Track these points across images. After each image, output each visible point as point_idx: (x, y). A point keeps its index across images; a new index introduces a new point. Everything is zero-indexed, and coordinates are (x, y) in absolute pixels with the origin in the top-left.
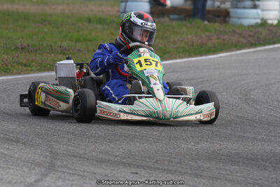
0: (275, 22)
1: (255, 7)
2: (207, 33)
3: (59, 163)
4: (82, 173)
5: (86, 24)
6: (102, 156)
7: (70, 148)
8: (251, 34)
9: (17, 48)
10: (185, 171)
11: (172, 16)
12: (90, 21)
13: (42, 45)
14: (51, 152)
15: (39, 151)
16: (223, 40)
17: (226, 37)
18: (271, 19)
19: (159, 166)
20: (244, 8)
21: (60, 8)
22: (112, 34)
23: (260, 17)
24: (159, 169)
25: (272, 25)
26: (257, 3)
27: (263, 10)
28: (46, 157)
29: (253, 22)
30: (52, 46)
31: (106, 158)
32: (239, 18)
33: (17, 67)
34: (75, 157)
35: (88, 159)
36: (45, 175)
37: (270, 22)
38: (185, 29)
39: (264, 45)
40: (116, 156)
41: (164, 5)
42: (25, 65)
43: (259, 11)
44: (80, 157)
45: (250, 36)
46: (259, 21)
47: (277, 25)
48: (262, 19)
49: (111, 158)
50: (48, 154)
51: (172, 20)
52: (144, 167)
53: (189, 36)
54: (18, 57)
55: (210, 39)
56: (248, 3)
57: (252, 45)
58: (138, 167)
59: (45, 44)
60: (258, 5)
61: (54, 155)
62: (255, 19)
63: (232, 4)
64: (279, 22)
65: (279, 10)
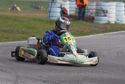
0: (114, 23)
1: (105, 16)
2: (85, 27)
3: (19, 80)
5: (33, 21)
6: (38, 78)
8: (103, 27)
9: (3, 31)
11: (70, 19)
12: (35, 20)
13: (14, 30)
14: (16, 76)
15: (11, 75)
16: (91, 29)
17: (93, 28)
18: (112, 21)
20: (101, 16)
21: (22, 14)
22: (44, 26)
23: (107, 20)
25: (112, 24)
26: (106, 14)
27: (108, 17)
28: (14, 77)
29: (104, 22)
30: (18, 31)
32: (98, 20)
33: (3, 39)
34: (26, 78)
35: (32, 79)
37: (111, 22)
38: (75, 24)
39: (109, 32)
40: (44, 78)
41: (67, 14)
42: (7, 38)
43: (107, 18)
44: (28, 78)
45: (103, 28)
46: (107, 22)
47: (114, 24)
48: (108, 21)
49: (42, 79)
50: (15, 76)
53: (77, 28)
54: (4, 34)
55: (86, 29)
56: (103, 14)
57: (103, 32)
59: (15, 30)
60: (107, 15)
61: (17, 77)
62: (105, 21)
63: (95, 14)
64: (115, 22)
65: (116, 18)
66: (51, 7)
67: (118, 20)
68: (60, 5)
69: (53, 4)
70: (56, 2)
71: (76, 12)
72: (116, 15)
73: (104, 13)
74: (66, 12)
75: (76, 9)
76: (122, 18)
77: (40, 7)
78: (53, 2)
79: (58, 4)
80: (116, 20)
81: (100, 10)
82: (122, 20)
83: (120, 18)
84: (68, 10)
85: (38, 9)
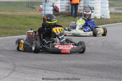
0: (99, 18)
4: (25, 72)
5: (29, 19)
6: (33, 66)
7: (21, 63)
9: (3, 28)
10: (64, 71)
11: (61, 16)
12: (30, 17)
13: (12, 26)
15: (9, 64)
18: (98, 17)
19: (54, 69)
21: (19, 13)
22: (39, 22)
24: (54, 70)
25: (98, 19)
26: (93, 10)
27: (95, 13)
28: (12, 66)
30: (16, 27)
31: (35, 67)
33: (3, 34)
35: (28, 67)
36: (11, 73)
37: (97, 17)
38: (66, 20)
40: (38, 66)
42: (6, 34)
44: (25, 66)
48: (95, 17)
49: (36, 67)
51: (61, 17)
52: (48, 70)
53: (67, 23)
54: (3, 31)
58: (46, 70)
61: (15, 66)
63: (83, 11)
64: (101, 17)
65: (101, 13)
66: (45, 6)
67: (103, 15)
68: (52, 4)
69: (46, 3)
70: (48, 2)
71: (66, 10)
72: (101, 11)
73: (91, 9)
74: (57, 10)
75: (66, 7)
76: (107, 13)
77: (35, 6)
78: (46, 2)
79: (50, 3)
80: (102, 16)
81: (87, 7)
82: (106, 16)
83: (105, 13)
84: (59, 8)
85: (34, 8)
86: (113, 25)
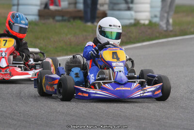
0: (147, 22)
1: (129, 9)
11: (57, 18)
18: (143, 19)
20: (120, 10)
23: (134, 17)
25: (144, 25)
26: (131, 5)
27: (136, 12)
29: (127, 22)
37: (142, 22)
43: (132, 13)
46: (132, 21)
47: (148, 25)
48: (135, 20)
51: (57, 21)
56: (124, 6)
60: (132, 8)
62: (129, 19)
63: (109, 6)
64: (150, 22)
65: (150, 12)
67: (156, 16)
71: (70, 4)
72: (152, 7)
73: (127, 3)
80: (152, 17)
86: (177, 40)
